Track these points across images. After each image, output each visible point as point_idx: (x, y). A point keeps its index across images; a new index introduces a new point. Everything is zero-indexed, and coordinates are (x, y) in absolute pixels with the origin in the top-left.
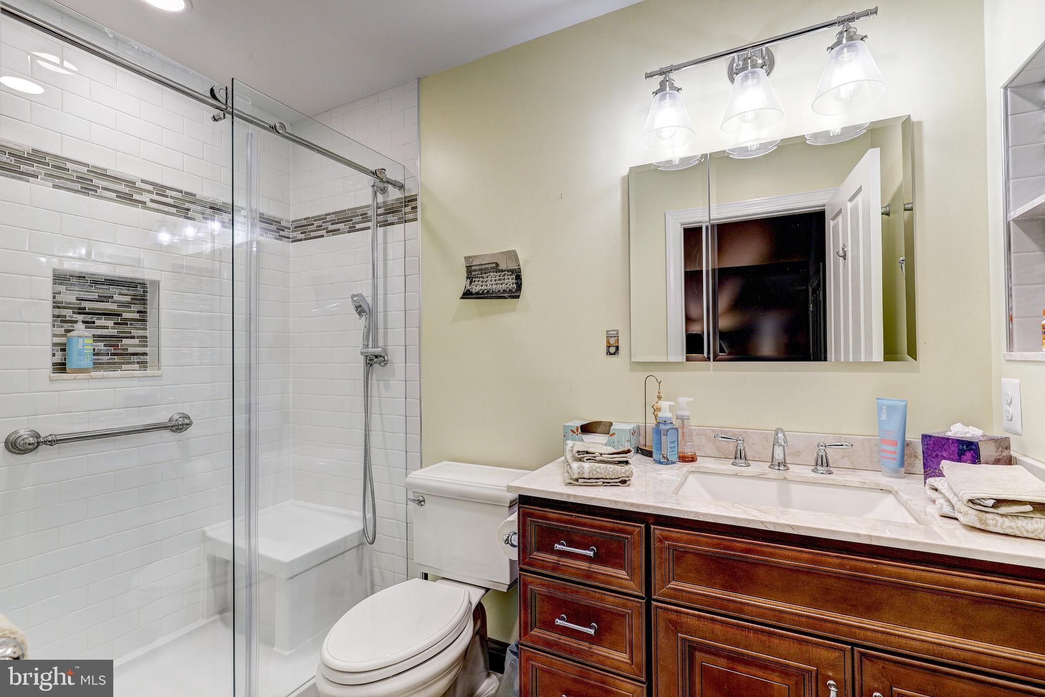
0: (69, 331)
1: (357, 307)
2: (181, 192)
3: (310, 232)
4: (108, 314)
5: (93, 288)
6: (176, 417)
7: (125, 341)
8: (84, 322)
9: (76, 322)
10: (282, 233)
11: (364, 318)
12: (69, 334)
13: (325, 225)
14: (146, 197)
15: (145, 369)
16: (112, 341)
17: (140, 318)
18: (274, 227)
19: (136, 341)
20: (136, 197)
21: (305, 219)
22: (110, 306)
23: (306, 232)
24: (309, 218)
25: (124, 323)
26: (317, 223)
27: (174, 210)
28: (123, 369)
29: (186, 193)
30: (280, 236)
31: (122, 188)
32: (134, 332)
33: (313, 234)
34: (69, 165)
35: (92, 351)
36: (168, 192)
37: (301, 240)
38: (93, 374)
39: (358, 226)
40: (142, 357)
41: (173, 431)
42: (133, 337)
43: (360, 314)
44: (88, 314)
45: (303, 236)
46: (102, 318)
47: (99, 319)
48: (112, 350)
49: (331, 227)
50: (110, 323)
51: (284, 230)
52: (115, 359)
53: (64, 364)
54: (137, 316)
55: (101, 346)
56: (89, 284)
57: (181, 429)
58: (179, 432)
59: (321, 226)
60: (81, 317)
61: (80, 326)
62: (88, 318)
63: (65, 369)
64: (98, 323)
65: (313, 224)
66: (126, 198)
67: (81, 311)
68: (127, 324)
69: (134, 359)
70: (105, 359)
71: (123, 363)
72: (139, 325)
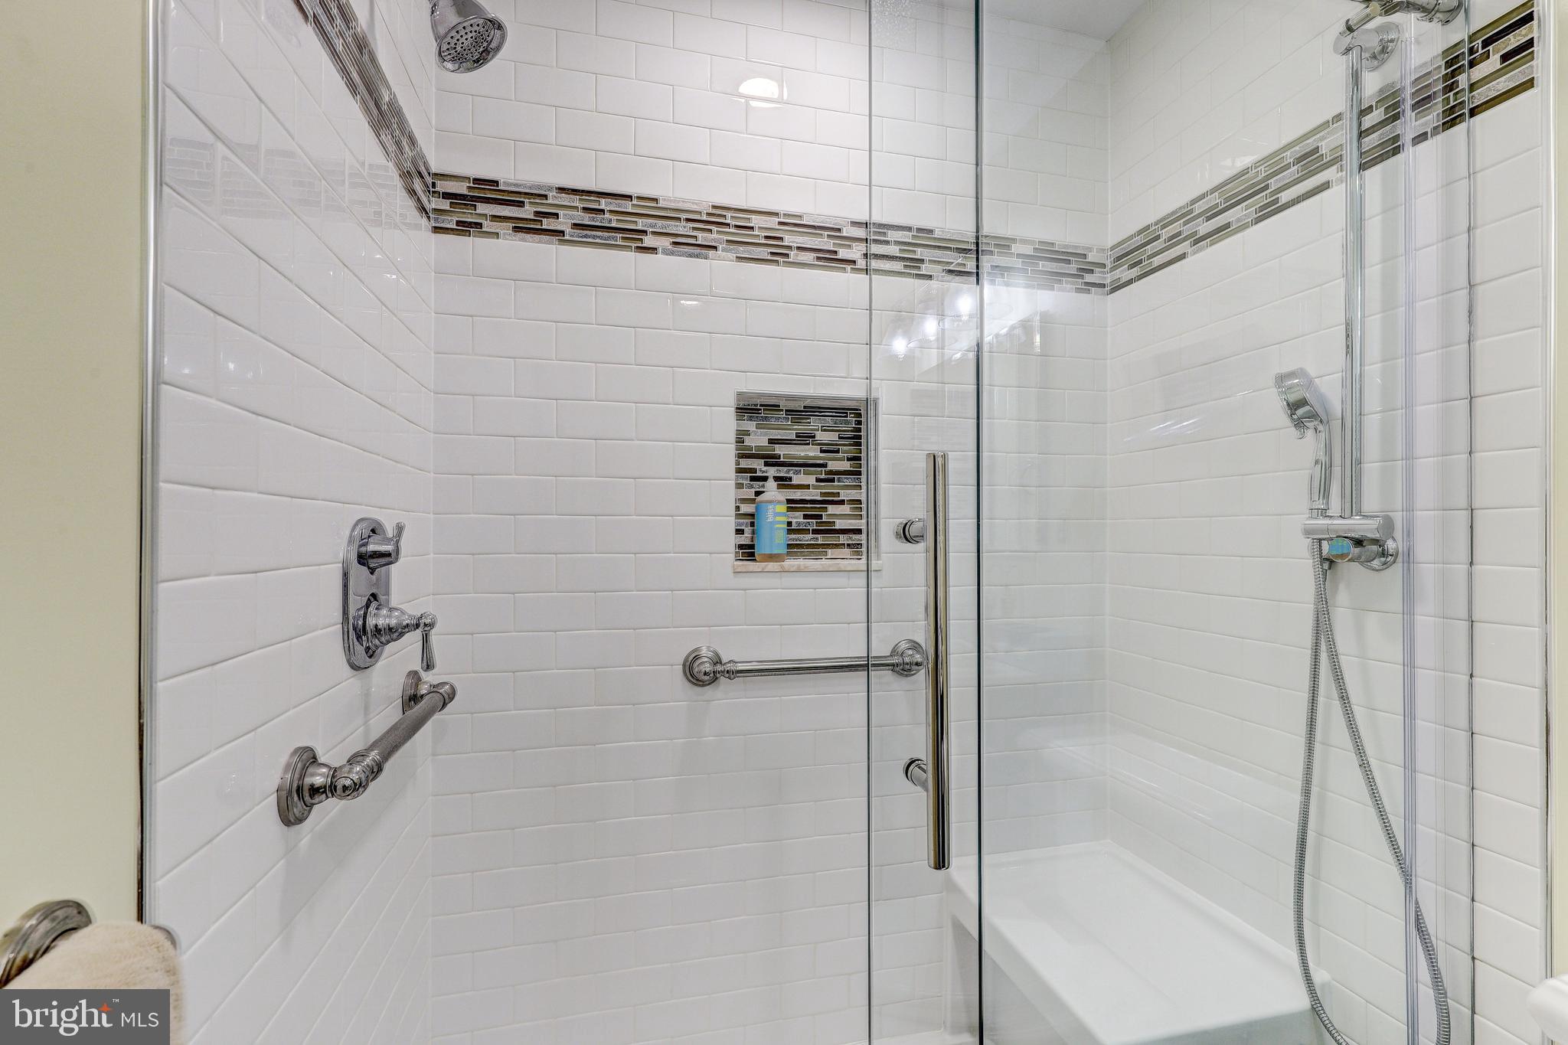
0: (758, 493)
1: (1294, 407)
2: (909, 229)
3: (1150, 257)
4: (806, 465)
5: (790, 423)
6: (903, 646)
7: (832, 509)
8: (776, 479)
9: (765, 479)
10: (1089, 278)
11: (1310, 433)
12: (759, 499)
13: (1187, 230)
14: (855, 252)
15: (860, 557)
16: (812, 509)
17: (851, 469)
18: (1072, 268)
19: (845, 509)
20: (843, 254)
21: (1140, 232)
22: (811, 452)
23: (1140, 262)
24: (1148, 227)
25: (831, 477)
26: (1165, 233)
27: (898, 266)
28: (828, 557)
29: (919, 230)
30: (1087, 284)
31: (825, 243)
32: (845, 495)
33: (1157, 261)
34: (756, 221)
35: (785, 526)
36: (892, 236)
37: (1130, 282)
38: (790, 563)
39: (1285, 197)
40: (854, 536)
41: (898, 672)
42: (842, 502)
43: (1299, 424)
44: (783, 464)
45: (1135, 272)
46: (800, 470)
47: (797, 473)
48: (813, 524)
49: (1205, 228)
50: (811, 480)
51: (1092, 271)
52: (817, 539)
53: (752, 547)
54: (846, 466)
55: (797, 518)
56: (784, 416)
57: (910, 670)
58: (907, 676)
59: (1179, 234)
60: (772, 472)
61: (771, 484)
62: (783, 472)
63: (752, 554)
64: (797, 479)
65: (1158, 237)
66: (829, 259)
67: (772, 460)
68: (833, 480)
69: (843, 539)
70: (807, 538)
71: (828, 546)
72: (848, 481)
